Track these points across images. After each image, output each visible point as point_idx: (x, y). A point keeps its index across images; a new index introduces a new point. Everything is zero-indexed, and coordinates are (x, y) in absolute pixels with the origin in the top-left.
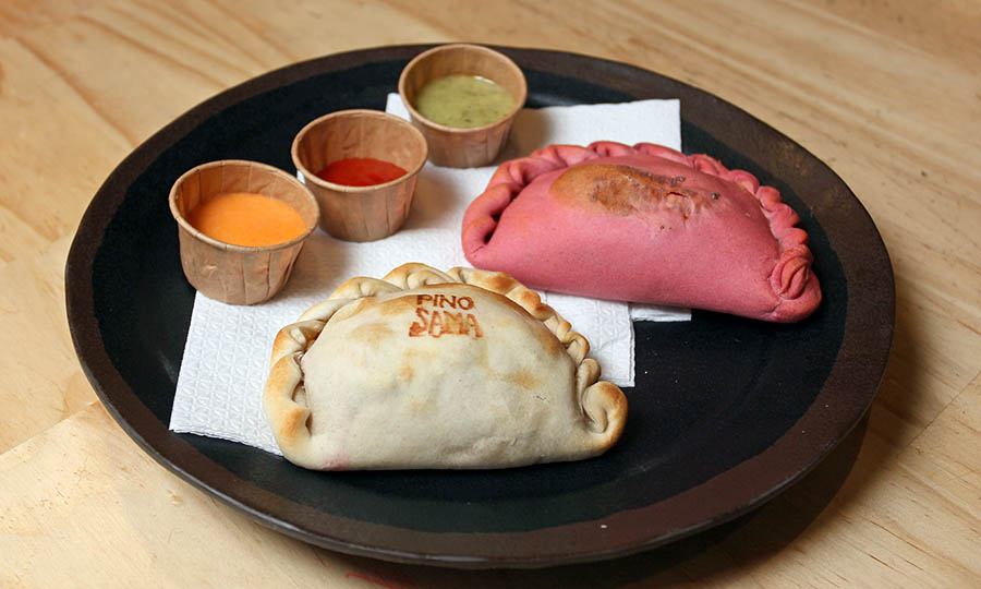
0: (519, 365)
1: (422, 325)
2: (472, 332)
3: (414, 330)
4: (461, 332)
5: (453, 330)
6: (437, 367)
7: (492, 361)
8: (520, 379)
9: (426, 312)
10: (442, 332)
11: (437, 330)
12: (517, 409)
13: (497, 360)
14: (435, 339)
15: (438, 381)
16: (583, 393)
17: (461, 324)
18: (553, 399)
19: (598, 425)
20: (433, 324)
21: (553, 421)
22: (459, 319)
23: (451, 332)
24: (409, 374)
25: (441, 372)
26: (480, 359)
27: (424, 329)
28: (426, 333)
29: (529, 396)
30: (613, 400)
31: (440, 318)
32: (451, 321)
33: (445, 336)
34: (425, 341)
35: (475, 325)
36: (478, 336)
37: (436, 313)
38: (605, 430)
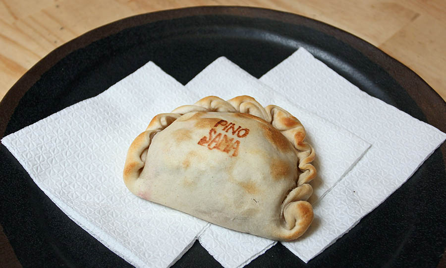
0: (250, 179)
1: (208, 139)
2: (232, 152)
3: (202, 141)
4: (224, 151)
5: (220, 148)
6: (202, 166)
7: (235, 172)
8: (247, 187)
9: (215, 132)
10: (214, 147)
11: (214, 144)
12: (239, 203)
13: (239, 172)
14: (209, 150)
15: (201, 173)
16: (286, 205)
17: (228, 146)
18: (263, 204)
19: (288, 225)
20: (214, 141)
21: (259, 215)
22: (229, 142)
23: (219, 149)
24: (187, 165)
25: (204, 169)
26: (229, 169)
27: (207, 142)
28: (206, 145)
29: (249, 198)
30: (302, 214)
31: (220, 138)
32: (224, 142)
33: (215, 150)
34: (204, 149)
35: (236, 149)
36: (234, 155)
37: (220, 134)
38: (292, 228)
